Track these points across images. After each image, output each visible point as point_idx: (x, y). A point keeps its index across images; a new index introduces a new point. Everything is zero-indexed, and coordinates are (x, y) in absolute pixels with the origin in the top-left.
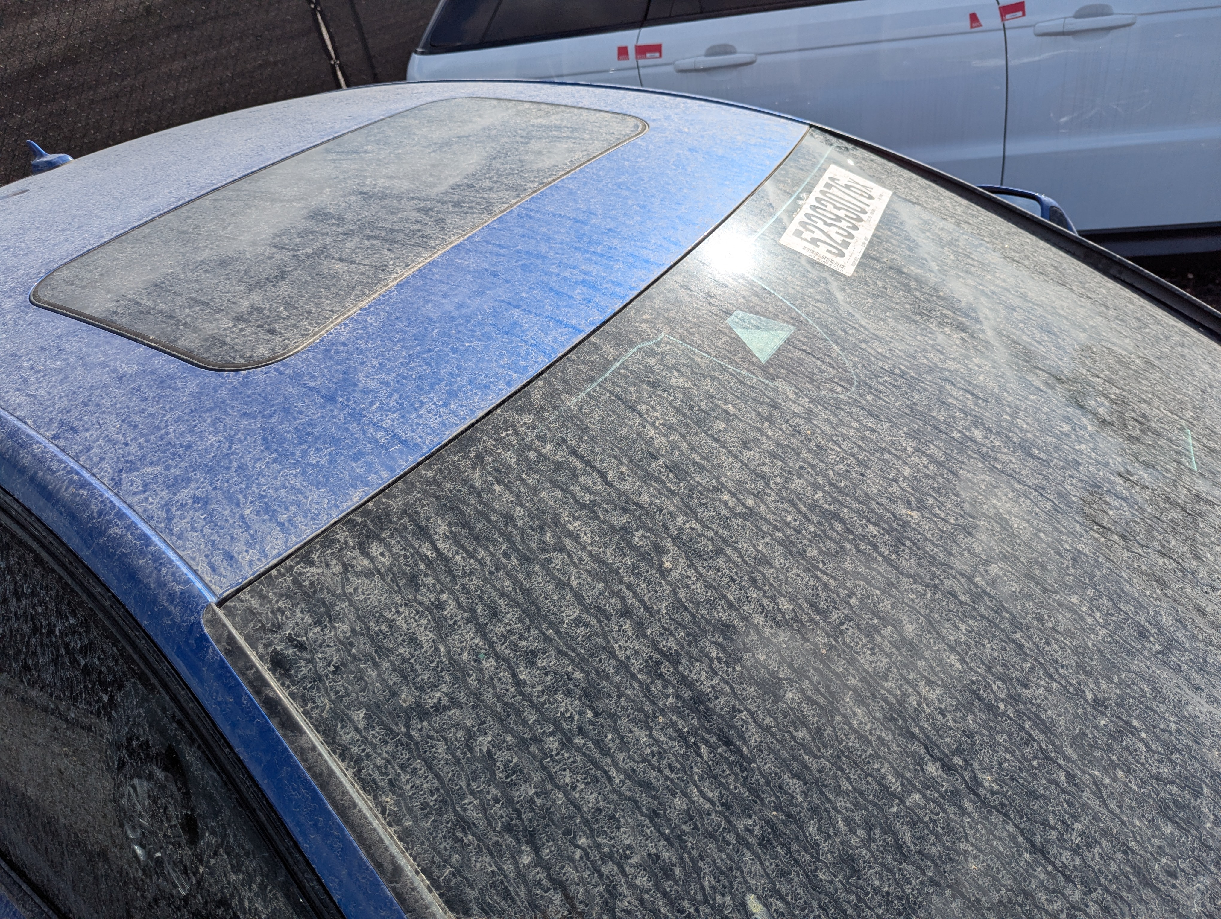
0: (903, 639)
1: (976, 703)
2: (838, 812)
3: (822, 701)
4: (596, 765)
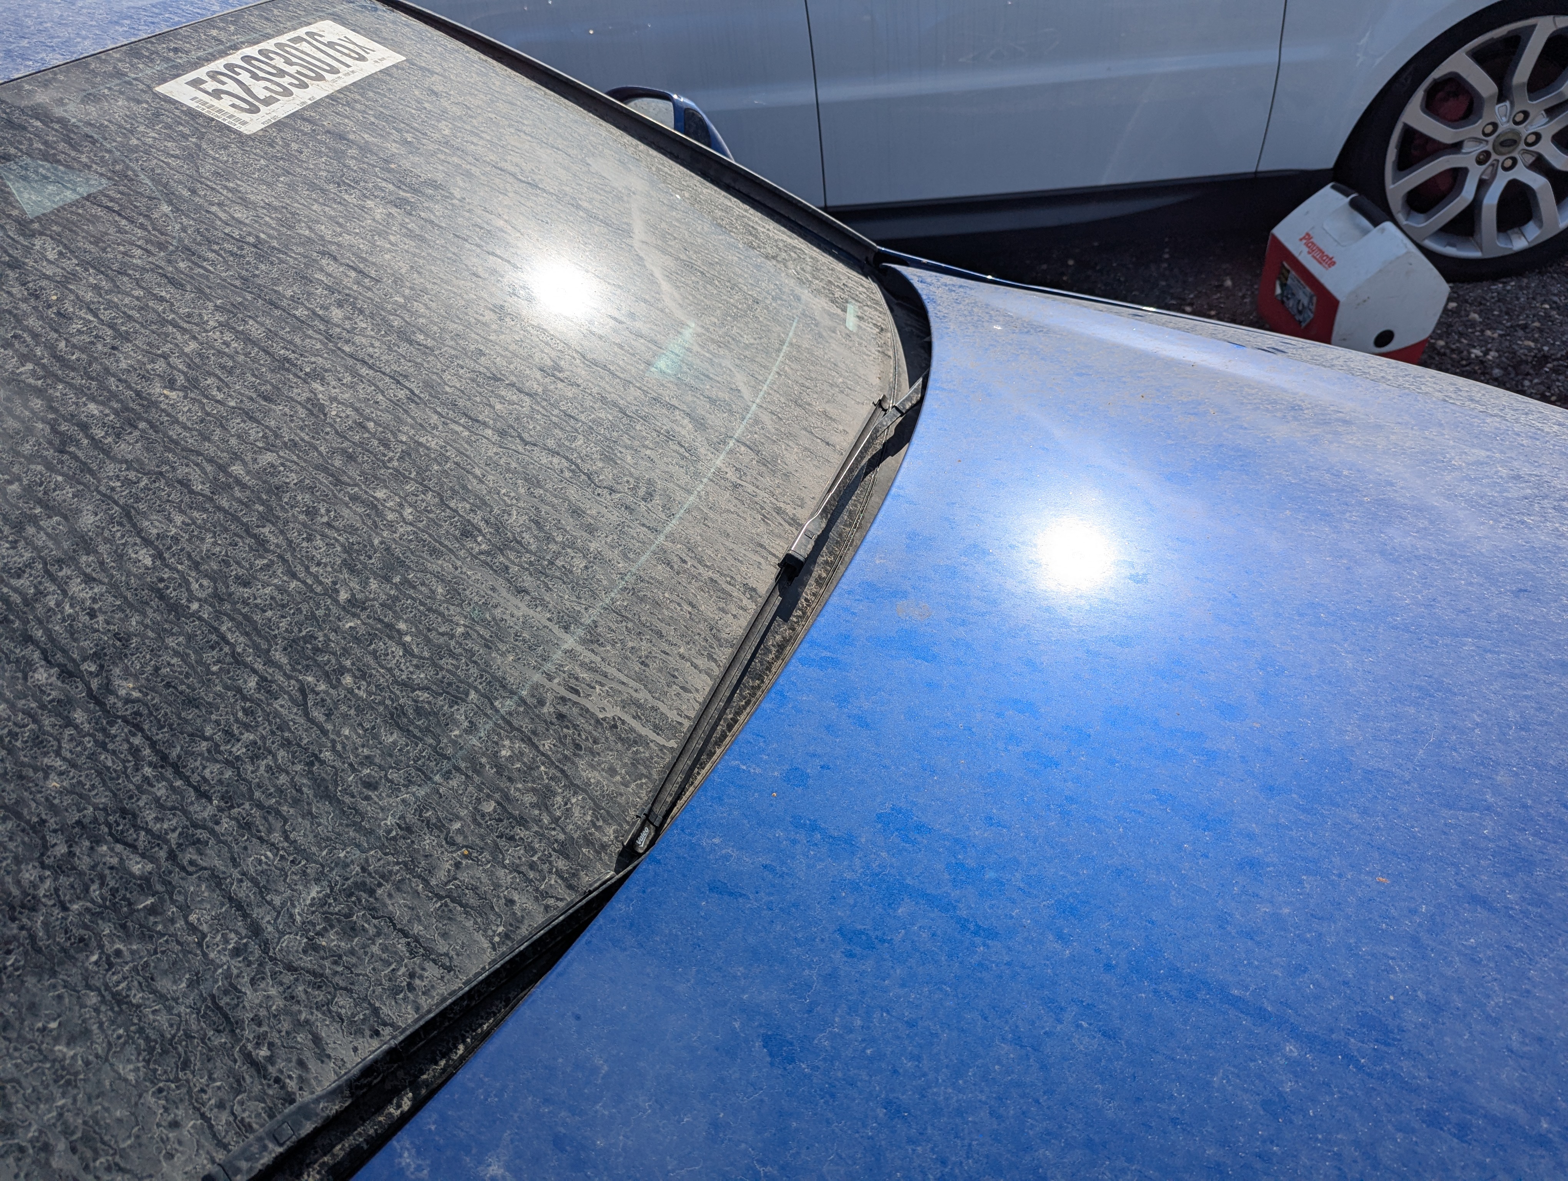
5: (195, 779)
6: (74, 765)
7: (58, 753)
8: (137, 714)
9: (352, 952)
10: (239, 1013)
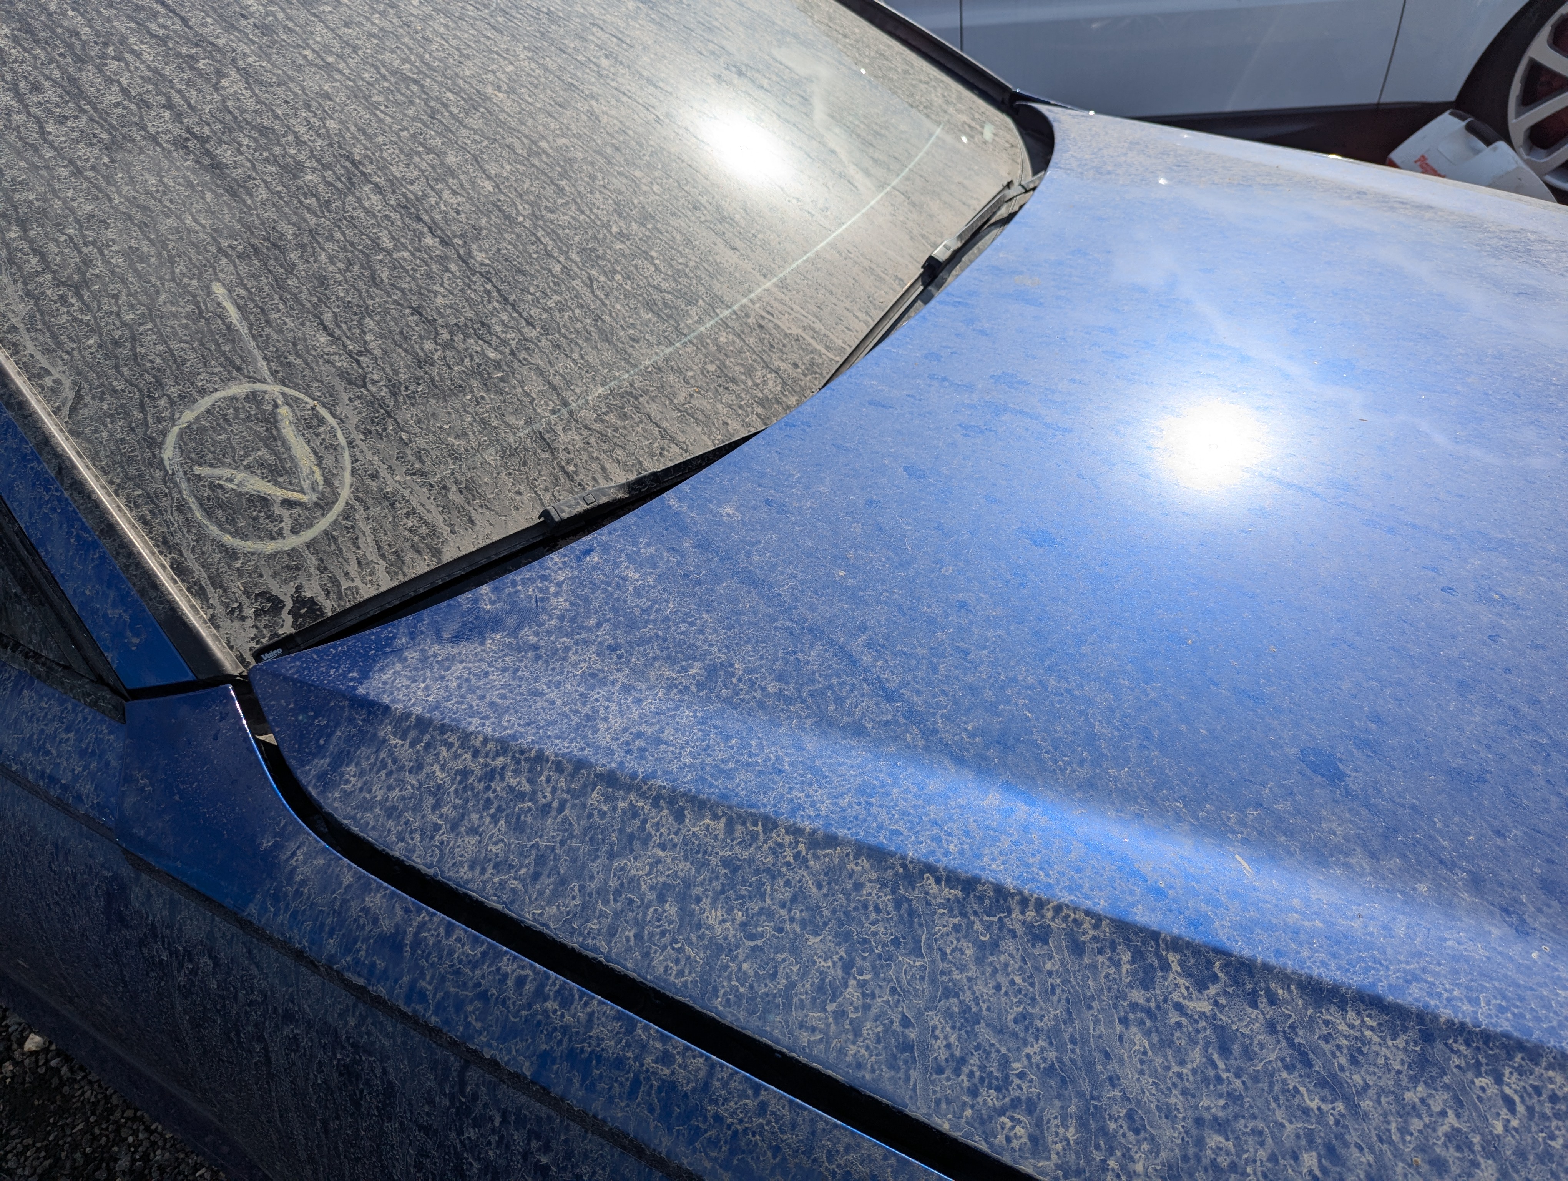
0: (442, 164)
1: (496, 212)
2: (324, 250)
3: (339, 185)
4: (100, 190)
5: (525, 314)
6: (452, 294)
7: (442, 285)
8: (488, 272)
9: (625, 428)
10: (555, 444)
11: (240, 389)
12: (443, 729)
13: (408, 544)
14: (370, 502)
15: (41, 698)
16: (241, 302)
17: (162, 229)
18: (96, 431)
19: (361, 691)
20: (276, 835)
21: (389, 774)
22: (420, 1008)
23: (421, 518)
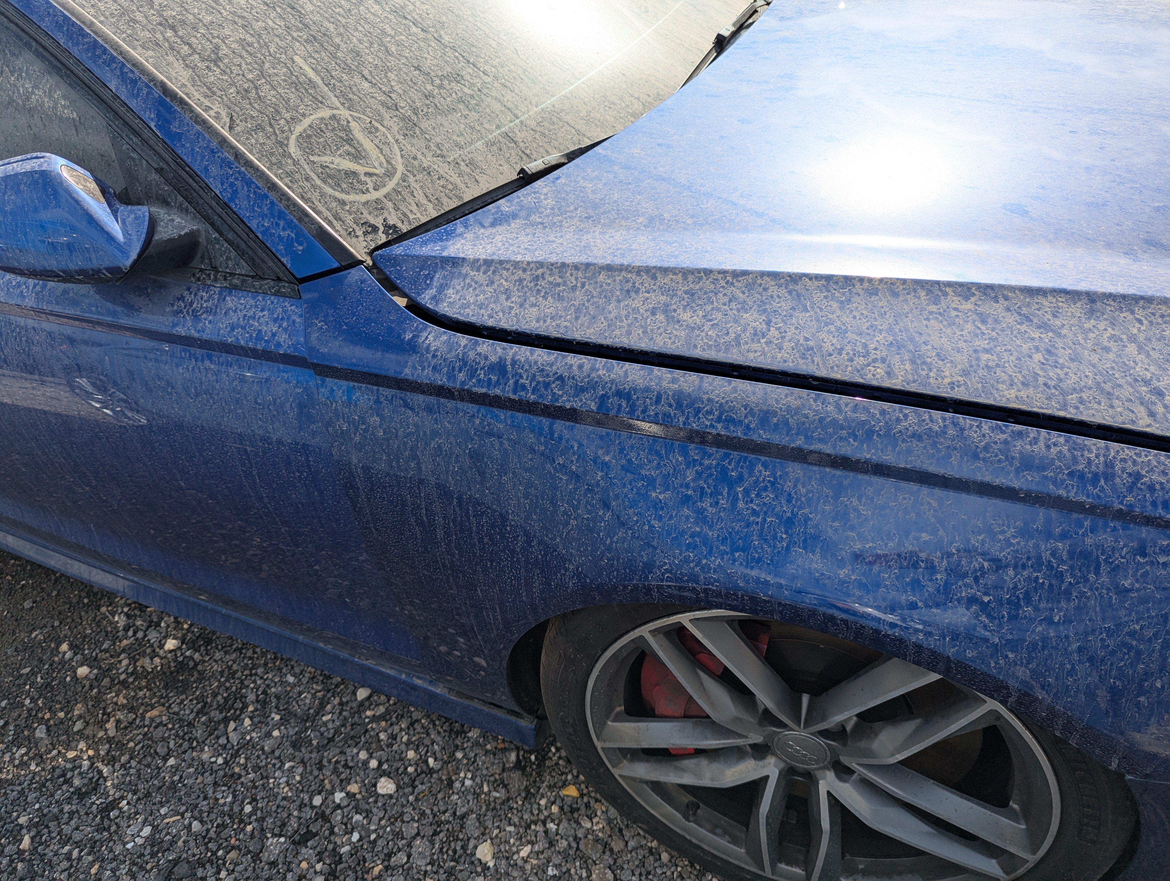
2: (354, 36)
4: (214, 8)
5: (482, 69)
6: (436, 59)
7: (428, 54)
8: (454, 46)
10: (516, 139)
11: (326, 113)
12: (501, 262)
13: (443, 194)
14: (416, 172)
15: (239, 299)
16: (314, 66)
17: (257, 28)
18: (247, 139)
19: (445, 254)
20: (412, 332)
21: (475, 289)
22: (523, 394)
23: (447, 180)
